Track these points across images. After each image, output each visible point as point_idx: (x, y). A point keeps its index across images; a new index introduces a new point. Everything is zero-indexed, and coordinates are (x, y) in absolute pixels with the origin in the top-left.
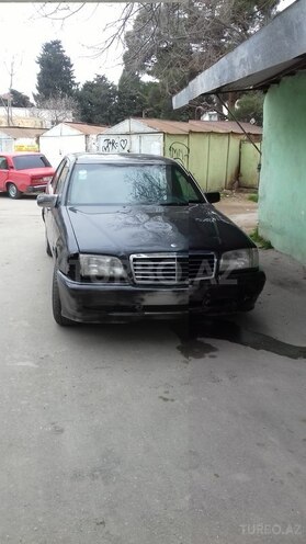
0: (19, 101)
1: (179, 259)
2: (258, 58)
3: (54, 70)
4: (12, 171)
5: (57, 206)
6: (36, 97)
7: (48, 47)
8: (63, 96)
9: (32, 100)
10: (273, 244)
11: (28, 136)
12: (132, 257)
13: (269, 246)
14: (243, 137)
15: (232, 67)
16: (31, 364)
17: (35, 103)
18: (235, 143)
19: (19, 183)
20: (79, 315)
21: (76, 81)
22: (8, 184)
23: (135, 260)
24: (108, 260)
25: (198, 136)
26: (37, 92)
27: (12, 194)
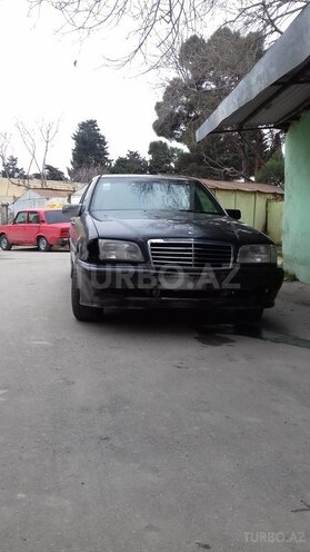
0: (54, 174)
1: (196, 245)
2: (273, 70)
3: (89, 147)
4: (43, 225)
5: (80, 215)
6: (70, 173)
7: (83, 126)
8: (96, 165)
9: (66, 175)
10: (298, 277)
11: (60, 196)
12: (149, 242)
13: (294, 279)
14: (268, 197)
15: (249, 87)
16: (46, 343)
17: (69, 178)
18: (261, 202)
19: (48, 236)
20: (96, 299)
21: (109, 157)
22: (39, 238)
23: (152, 244)
24: (126, 245)
25: (224, 193)
26: (71, 167)
27: (42, 247)
